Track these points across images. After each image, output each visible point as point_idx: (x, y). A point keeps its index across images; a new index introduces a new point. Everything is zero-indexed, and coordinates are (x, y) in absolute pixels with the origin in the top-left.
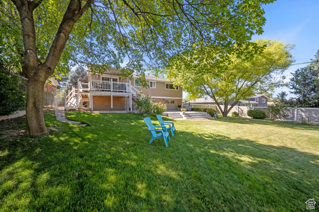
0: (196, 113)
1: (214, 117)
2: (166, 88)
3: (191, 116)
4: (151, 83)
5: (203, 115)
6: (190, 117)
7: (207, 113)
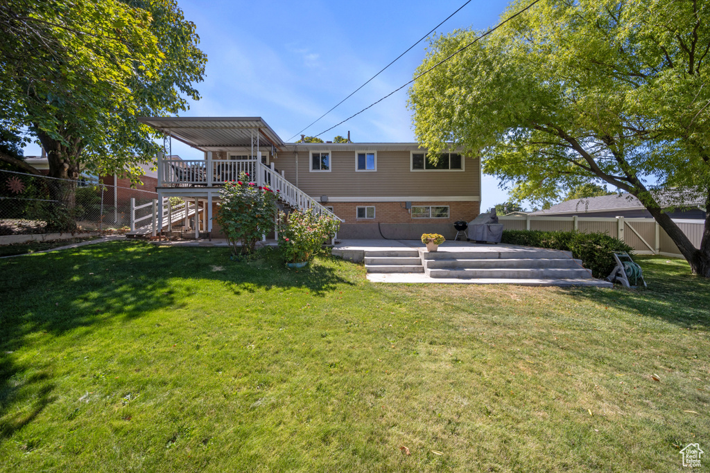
0: (499, 255)
1: (613, 275)
2: (414, 167)
3: (462, 267)
4: (362, 156)
5: (540, 266)
6: (453, 272)
7: (569, 254)
